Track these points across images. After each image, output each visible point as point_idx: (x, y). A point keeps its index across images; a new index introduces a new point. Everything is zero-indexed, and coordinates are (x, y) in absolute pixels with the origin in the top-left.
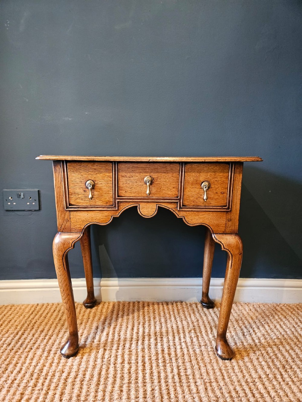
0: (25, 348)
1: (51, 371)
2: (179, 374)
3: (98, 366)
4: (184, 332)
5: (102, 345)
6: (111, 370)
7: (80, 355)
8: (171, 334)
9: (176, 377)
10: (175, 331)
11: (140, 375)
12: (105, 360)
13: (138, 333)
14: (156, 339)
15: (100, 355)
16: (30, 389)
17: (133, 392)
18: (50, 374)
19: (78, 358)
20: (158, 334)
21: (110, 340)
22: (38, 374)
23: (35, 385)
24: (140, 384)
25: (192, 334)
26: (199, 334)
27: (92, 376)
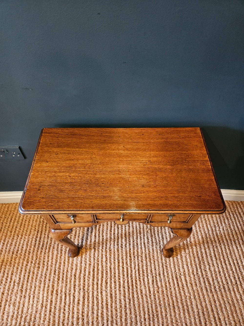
0: (45, 248)
1: (65, 268)
2: (139, 270)
3: (92, 264)
4: (144, 232)
5: (93, 246)
6: (100, 267)
7: (80, 254)
8: (135, 234)
9: (137, 272)
10: (138, 231)
11: (117, 271)
12: (96, 259)
13: (114, 233)
14: (126, 240)
15: (92, 254)
16: (56, 282)
17: (113, 285)
18: (65, 271)
19: (79, 257)
20: (127, 234)
21: (97, 241)
22: (59, 271)
23: (59, 280)
24: (117, 279)
25: (149, 234)
26: (153, 234)
27: (89, 272)
